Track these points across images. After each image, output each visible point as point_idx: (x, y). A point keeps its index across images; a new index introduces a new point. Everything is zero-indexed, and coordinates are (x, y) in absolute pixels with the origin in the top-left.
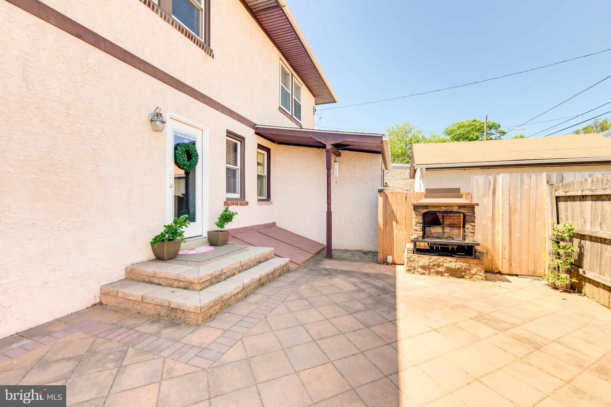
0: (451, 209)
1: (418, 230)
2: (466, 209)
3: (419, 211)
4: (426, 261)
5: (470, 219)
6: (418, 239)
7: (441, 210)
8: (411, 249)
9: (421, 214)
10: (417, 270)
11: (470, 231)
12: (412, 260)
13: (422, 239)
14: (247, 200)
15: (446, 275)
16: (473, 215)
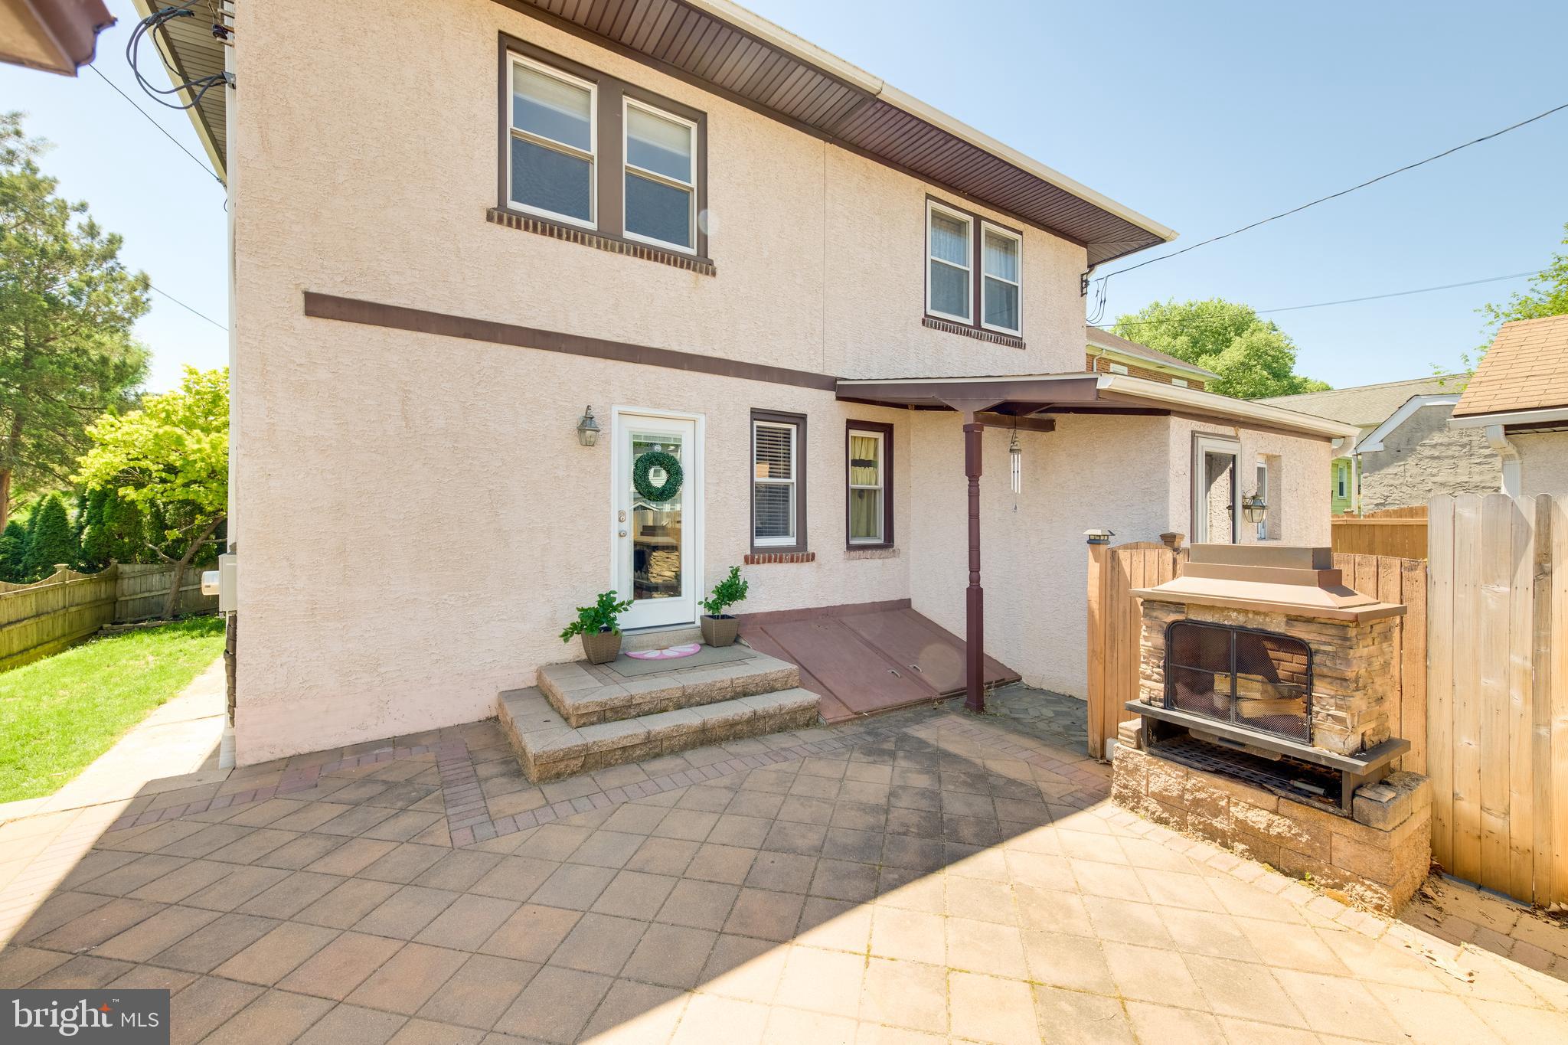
0: (1262, 624)
1: (1153, 678)
2: (1313, 627)
3: (1156, 618)
4: (1170, 782)
5: (1330, 668)
6: (1151, 705)
7: (1226, 623)
8: (1131, 731)
9: (1161, 626)
10: (1146, 804)
11: (1330, 712)
12: (1130, 767)
13: (1165, 708)
14: (810, 549)
15: (1240, 847)
16: (1341, 654)
